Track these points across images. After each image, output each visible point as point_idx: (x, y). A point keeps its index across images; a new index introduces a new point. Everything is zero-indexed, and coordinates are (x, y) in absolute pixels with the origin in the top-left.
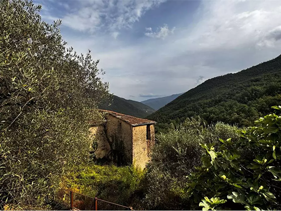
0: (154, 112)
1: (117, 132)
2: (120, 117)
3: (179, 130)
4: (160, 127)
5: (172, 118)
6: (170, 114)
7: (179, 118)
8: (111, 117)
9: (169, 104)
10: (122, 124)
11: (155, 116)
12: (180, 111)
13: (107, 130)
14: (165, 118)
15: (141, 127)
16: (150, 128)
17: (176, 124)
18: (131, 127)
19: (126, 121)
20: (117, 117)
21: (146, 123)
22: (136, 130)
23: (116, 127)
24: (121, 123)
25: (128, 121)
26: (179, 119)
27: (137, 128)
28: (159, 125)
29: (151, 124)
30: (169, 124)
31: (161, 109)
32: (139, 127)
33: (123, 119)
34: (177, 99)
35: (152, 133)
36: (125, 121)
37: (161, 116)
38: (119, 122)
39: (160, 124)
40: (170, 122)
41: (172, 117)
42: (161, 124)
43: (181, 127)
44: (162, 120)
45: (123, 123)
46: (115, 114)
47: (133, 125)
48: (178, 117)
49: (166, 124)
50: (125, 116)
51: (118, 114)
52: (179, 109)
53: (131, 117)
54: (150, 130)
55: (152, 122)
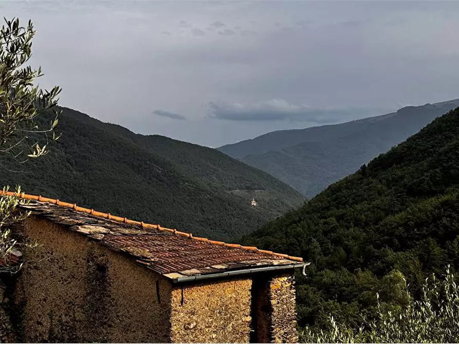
0: (294, 204)
1: (79, 315)
2: (99, 230)
3: (435, 308)
4: (328, 290)
5: (396, 241)
6: (390, 218)
7: (442, 243)
8: (49, 232)
9: (381, 164)
10: (110, 271)
11: (299, 229)
12: (445, 204)
13: (24, 303)
14: (355, 238)
15: (218, 288)
16: (269, 298)
17: (420, 276)
18: (163, 287)
19: (137, 251)
20: (82, 230)
21: (250, 267)
22: (188, 307)
23: (76, 290)
24: (102, 268)
25: (147, 253)
26: (437, 250)
27: (197, 295)
28: (325, 280)
29: (279, 273)
30: (380, 273)
31: (334, 190)
32: (207, 289)
33: (115, 245)
34: (429, 132)
35: (282, 325)
36: (127, 256)
37: (334, 230)
38: (90, 257)
39: (328, 276)
40: (389, 267)
41: (400, 238)
42: (332, 274)
43: (451, 291)
44: (342, 252)
45: (116, 266)
46: (71, 212)
47: (171, 276)
48: (434, 234)
49: (365, 276)
50: (130, 227)
51: (90, 215)
52: (442, 193)
53: (161, 234)
54: (269, 309)
55: (280, 260)
